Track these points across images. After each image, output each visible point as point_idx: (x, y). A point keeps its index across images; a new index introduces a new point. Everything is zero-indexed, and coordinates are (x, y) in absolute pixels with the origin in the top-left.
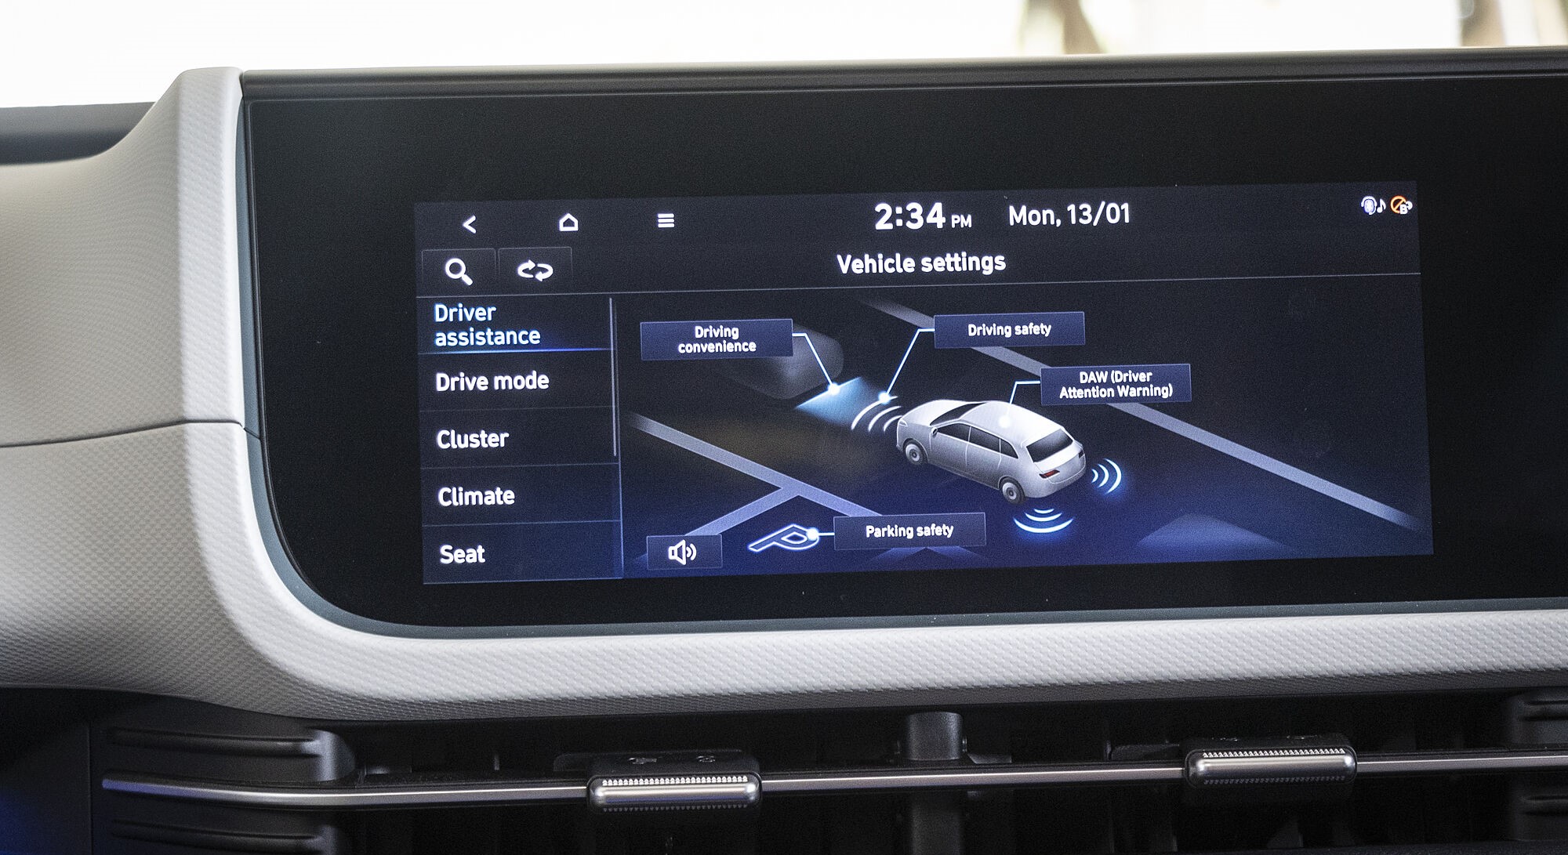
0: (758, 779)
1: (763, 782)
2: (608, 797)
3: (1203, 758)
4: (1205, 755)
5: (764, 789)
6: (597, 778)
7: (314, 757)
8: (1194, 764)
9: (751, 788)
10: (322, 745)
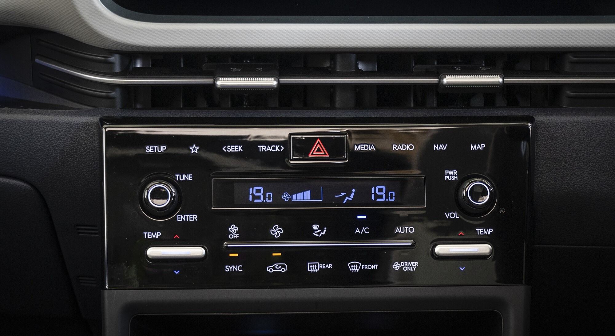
0: (278, 79)
1: (280, 80)
2: (221, 85)
3: (446, 77)
4: (447, 76)
5: (280, 82)
6: (218, 77)
7: (112, 63)
8: (443, 79)
9: (275, 83)
10: (115, 59)
